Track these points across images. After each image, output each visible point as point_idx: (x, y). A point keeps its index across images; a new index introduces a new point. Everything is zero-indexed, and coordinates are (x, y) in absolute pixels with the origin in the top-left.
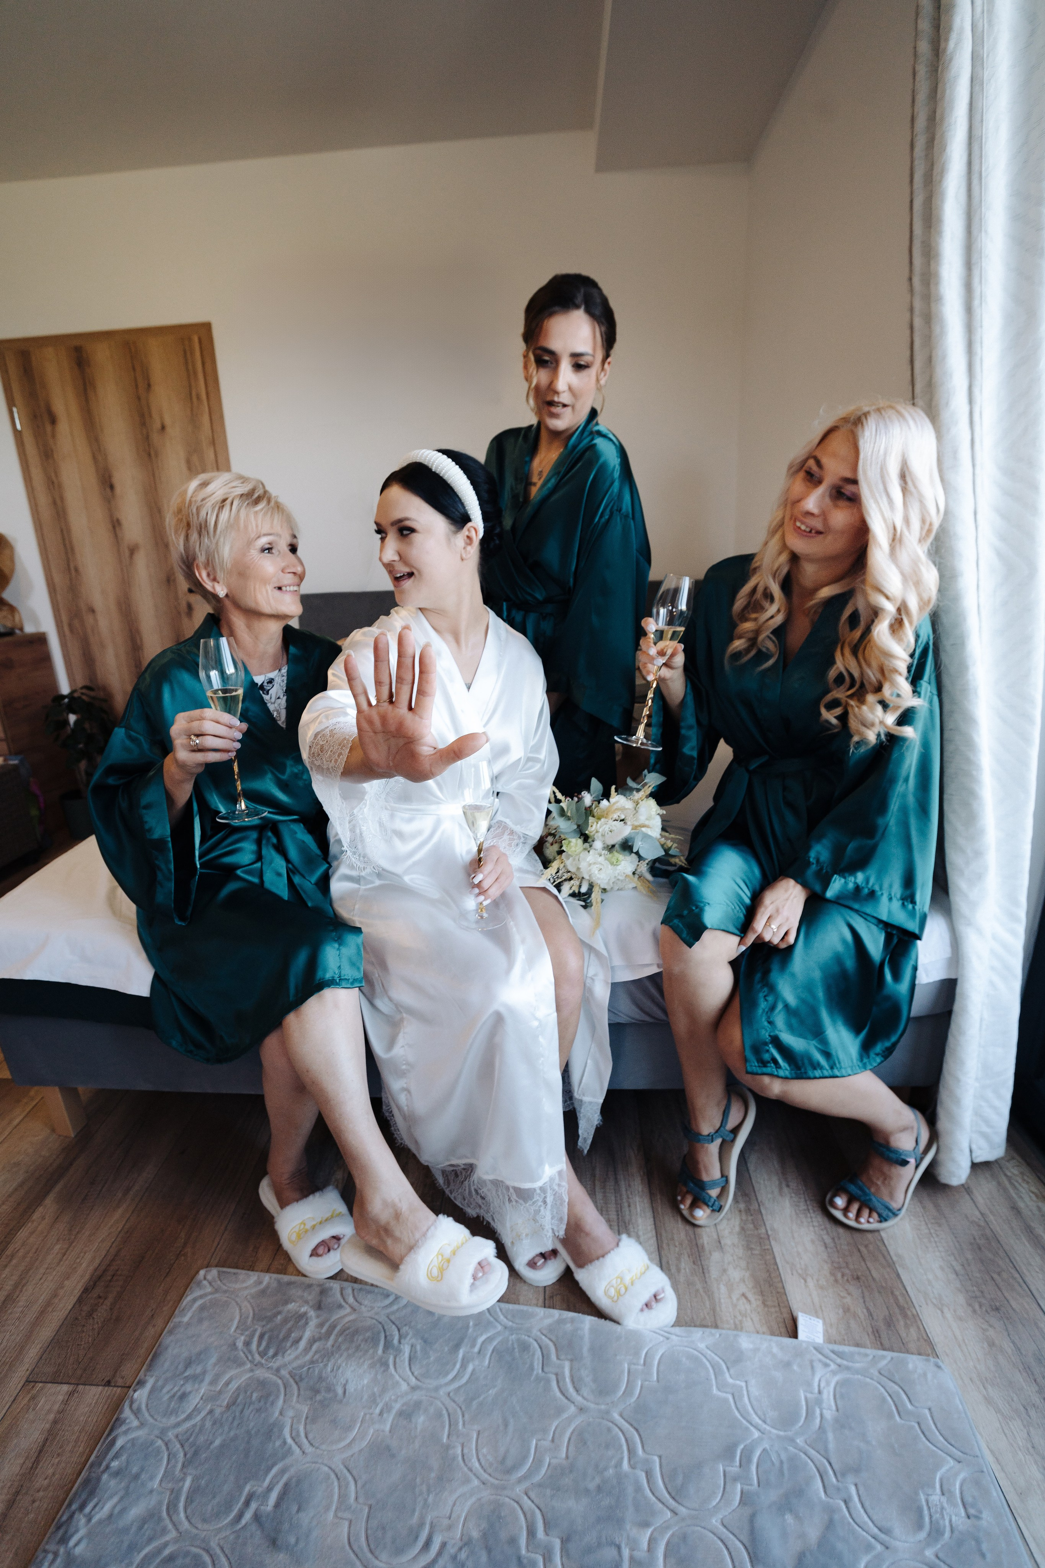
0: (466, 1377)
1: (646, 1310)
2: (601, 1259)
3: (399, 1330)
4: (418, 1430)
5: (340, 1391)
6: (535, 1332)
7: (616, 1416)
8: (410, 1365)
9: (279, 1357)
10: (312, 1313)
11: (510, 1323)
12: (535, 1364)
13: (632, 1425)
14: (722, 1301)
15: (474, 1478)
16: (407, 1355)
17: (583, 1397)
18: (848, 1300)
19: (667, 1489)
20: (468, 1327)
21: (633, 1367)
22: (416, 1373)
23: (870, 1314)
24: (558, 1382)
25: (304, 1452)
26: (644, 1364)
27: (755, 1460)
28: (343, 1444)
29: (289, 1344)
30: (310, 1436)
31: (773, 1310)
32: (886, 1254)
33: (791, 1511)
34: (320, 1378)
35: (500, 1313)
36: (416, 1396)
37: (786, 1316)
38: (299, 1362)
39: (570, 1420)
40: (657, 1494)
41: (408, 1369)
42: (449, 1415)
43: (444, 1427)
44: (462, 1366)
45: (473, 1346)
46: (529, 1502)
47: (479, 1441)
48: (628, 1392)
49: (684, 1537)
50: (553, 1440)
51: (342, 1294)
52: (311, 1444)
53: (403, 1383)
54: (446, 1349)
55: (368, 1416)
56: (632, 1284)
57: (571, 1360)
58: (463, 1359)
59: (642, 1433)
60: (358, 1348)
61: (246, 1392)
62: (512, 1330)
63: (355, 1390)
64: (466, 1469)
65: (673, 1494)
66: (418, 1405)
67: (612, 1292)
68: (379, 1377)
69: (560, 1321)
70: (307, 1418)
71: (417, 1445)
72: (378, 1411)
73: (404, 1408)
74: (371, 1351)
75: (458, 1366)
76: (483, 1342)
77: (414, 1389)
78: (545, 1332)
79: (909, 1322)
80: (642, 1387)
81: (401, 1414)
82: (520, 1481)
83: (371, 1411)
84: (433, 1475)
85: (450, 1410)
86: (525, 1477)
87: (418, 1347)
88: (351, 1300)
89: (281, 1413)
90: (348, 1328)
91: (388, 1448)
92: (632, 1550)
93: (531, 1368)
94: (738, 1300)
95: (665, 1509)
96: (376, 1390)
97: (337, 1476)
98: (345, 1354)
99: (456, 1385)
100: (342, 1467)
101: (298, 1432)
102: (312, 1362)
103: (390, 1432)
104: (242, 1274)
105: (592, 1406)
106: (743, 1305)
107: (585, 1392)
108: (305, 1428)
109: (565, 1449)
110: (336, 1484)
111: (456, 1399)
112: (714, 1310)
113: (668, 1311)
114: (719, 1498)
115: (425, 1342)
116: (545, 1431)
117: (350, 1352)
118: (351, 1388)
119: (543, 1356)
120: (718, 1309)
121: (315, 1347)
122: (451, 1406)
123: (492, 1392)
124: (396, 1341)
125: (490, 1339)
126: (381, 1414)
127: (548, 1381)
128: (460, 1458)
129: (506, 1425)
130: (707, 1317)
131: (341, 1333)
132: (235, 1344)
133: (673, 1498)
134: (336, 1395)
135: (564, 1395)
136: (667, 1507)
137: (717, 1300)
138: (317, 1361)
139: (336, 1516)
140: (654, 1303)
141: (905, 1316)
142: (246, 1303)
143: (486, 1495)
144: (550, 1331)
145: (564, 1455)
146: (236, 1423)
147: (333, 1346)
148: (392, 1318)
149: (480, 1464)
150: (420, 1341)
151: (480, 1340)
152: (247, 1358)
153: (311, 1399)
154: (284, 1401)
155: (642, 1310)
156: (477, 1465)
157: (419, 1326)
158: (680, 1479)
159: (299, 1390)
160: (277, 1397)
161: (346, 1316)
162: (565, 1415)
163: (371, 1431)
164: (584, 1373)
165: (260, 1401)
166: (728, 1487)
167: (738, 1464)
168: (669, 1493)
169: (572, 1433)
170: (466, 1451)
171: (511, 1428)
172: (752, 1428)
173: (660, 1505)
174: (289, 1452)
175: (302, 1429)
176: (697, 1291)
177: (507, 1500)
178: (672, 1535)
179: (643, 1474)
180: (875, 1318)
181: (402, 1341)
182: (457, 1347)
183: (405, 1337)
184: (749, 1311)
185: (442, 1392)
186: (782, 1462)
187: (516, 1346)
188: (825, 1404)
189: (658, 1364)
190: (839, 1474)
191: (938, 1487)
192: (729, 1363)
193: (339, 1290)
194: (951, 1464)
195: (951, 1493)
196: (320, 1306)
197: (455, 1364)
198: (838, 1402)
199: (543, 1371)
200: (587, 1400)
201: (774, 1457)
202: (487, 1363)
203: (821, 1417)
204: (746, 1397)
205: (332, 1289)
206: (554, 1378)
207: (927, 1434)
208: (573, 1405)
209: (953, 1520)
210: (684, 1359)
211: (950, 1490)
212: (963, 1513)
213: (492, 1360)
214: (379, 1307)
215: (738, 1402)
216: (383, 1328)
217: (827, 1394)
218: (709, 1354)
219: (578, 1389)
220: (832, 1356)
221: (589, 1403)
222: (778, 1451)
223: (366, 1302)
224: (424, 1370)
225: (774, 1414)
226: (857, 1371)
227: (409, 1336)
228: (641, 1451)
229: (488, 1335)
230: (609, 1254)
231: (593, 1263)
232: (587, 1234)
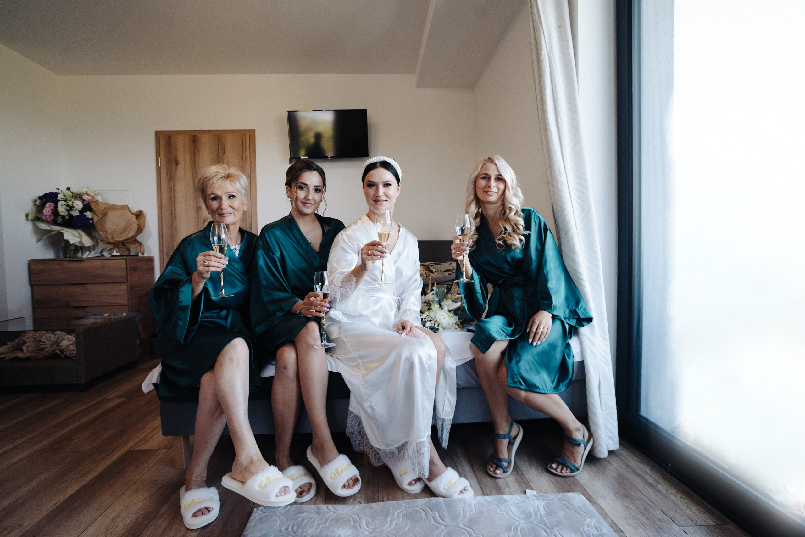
0: (394, 526)
1: (461, 494)
2: (441, 475)
3: (358, 516)
6: (419, 506)
7: (461, 525)
9: (304, 532)
10: (316, 516)
11: (408, 505)
12: (423, 516)
13: (468, 527)
16: (365, 523)
17: (446, 522)
20: (390, 509)
21: (464, 508)
22: (371, 528)
24: (434, 520)
26: (469, 507)
27: (519, 530)
29: (308, 527)
34: (327, 535)
35: (402, 503)
36: (373, 534)
38: (315, 532)
39: (442, 530)
41: (366, 527)
45: (394, 515)
48: (465, 516)
51: (328, 508)
53: (365, 531)
54: (382, 519)
56: (455, 483)
57: (438, 511)
58: (390, 521)
59: (472, 529)
60: (341, 524)
62: (409, 507)
63: (344, 536)
67: (447, 488)
68: (354, 531)
74: (348, 524)
75: (389, 523)
76: (398, 513)
77: (371, 532)
78: (424, 505)
80: (470, 514)
87: (369, 520)
88: (332, 509)
90: (334, 519)
93: (422, 517)
96: (354, 535)
98: (336, 527)
102: (320, 531)
105: (451, 524)
107: (446, 520)
111: (391, 533)
113: (471, 492)
115: (372, 517)
117: (338, 526)
118: (342, 536)
119: (425, 513)
122: (389, 535)
124: (358, 519)
125: (401, 512)
127: (430, 520)
131: (332, 520)
132: (281, 530)
135: (438, 523)
138: (323, 530)
140: (464, 491)
142: (281, 515)
144: (426, 504)
147: (329, 525)
148: (355, 512)
150: (369, 518)
151: (396, 513)
152: (288, 534)
155: (459, 494)
157: (368, 514)
161: (332, 515)
162: (439, 529)
164: (445, 514)
167: (513, 532)
172: (516, 521)
181: (362, 519)
182: (387, 517)
185: (383, 531)
186: (529, 529)
187: (412, 512)
188: (541, 511)
189: (475, 506)
190: (551, 529)
191: (586, 526)
192: (502, 503)
193: (326, 507)
194: (589, 519)
195: (591, 526)
196: (318, 513)
197: (387, 522)
198: (546, 509)
199: (426, 517)
200: (448, 523)
201: (526, 528)
202: (401, 520)
203: (541, 514)
204: (511, 513)
205: (322, 507)
206: (432, 518)
207: (579, 513)
208: (442, 526)
209: (593, 533)
210: (484, 503)
211: (590, 526)
212: (596, 531)
213: (404, 518)
214: (346, 510)
215: (508, 514)
216: (351, 516)
217: (541, 508)
218: (493, 501)
219: (443, 520)
220: (540, 497)
221: (449, 524)
222: (527, 527)
223: (340, 509)
224: (374, 527)
225: (523, 516)
226: (550, 500)
227: (364, 517)
228: (474, 534)
229: (399, 511)
230: (444, 473)
231: (438, 477)
232: (436, 465)
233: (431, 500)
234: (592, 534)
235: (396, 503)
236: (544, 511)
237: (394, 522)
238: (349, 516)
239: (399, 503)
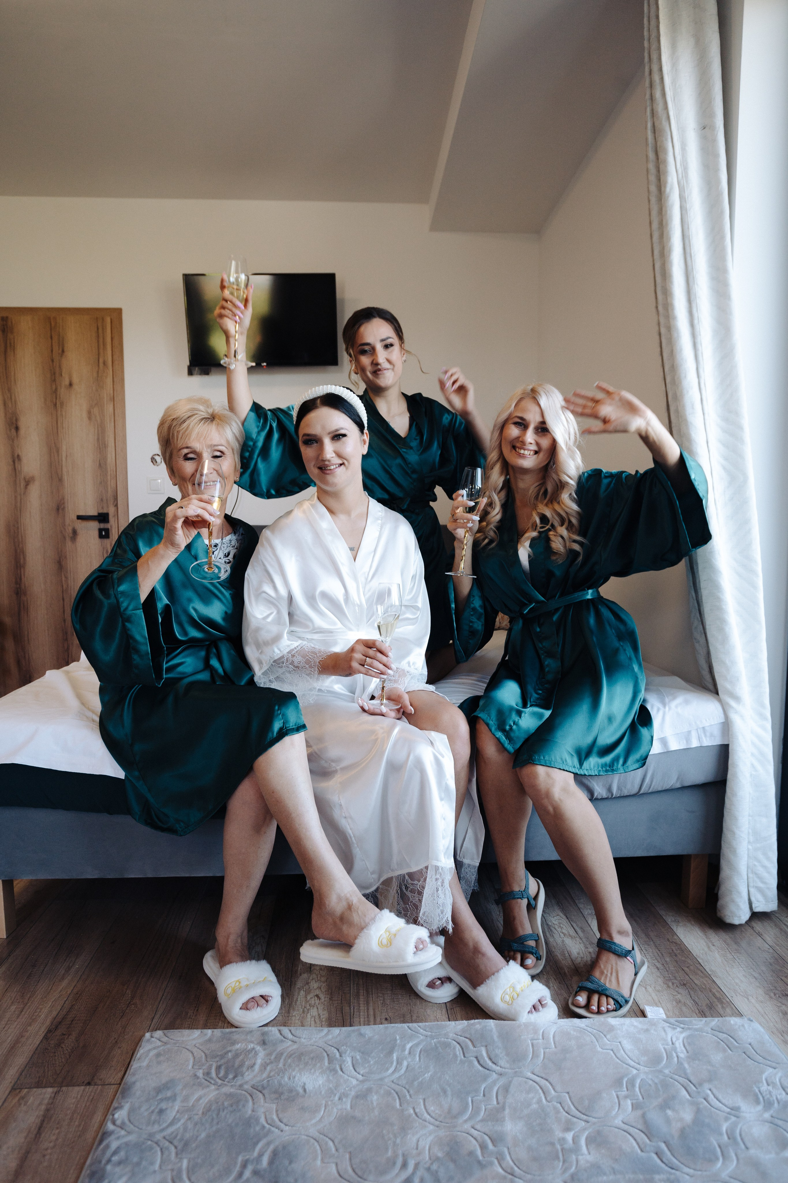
0: (404, 1069)
1: (534, 1012)
2: (496, 974)
3: (338, 1050)
4: (375, 1104)
5: (301, 1091)
6: (451, 1035)
7: (529, 1075)
8: (354, 1069)
9: (239, 1078)
10: (258, 1048)
11: (430, 1034)
12: (458, 1053)
13: (542, 1078)
15: (428, 1124)
16: (350, 1063)
17: (502, 1067)
18: (679, 997)
19: (577, 1110)
20: (396, 1040)
21: (534, 1041)
22: (361, 1072)
23: (696, 1002)
24: (479, 1062)
25: (282, 1131)
26: (543, 1039)
27: (637, 1085)
28: (314, 1121)
29: (244, 1069)
30: (285, 1120)
32: (703, 970)
33: (669, 1108)
34: (280, 1084)
36: (366, 1085)
37: (637, 1010)
38: (258, 1079)
39: (494, 1083)
40: (571, 1114)
41: (353, 1071)
42: (397, 1093)
43: (395, 1100)
44: (398, 1063)
45: (404, 1050)
46: (476, 1132)
47: (426, 1104)
48: (535, 1055)
49: (599, 1133)
50: (484, 1095)
51: (281, 1034)
52: (286, 1125)
53: (352, 1079)
54: (382, 1056)
55: (330, 1103)
56: (522, 991)
57: (486, 1046)
58: (398, 1058)
59: (551, 1081)
60: (306, 1064)
61: (217, 1103)
63: (314, 1088)
64: (421, 1121)
65: (583, 1112)
66: (369, 1090)
67: (507, 998)
68: (331, 1078)
69: (470, 1026)
70: (277, 1111)
71: (376, 1112)
72: (337, 1098)
73: (359, 1093)
74: (319, 1065)
75: (395, 1063)
76: (411, 1048)
77: (362, 1082)
78: (459, 1034)
79: (724, 1006)
80: (544, 1053)
81: (357, 1097)
82: (466, 1121)
83: (331, 1099)
84: (396, 1128)
85: (397, 1090)
86: (470, 1118)
87: (358, 1057)
88: (290, 1036)
89: (253, 1111)
90: (294, 1053)
91: (354, 1118)
92: (561, 1145)
93: (455, 1056)
95: (579, 1121)
96: (331, 1086)
97: (315, 1140)
98: (297, 1069)
99: (397, 1075)
100: (318, 1134)
101: (273, 1120)
102: (269, 1076)
103: (351, 1108)
104: (186, 1032)
105: (510, 1071)
107: (502, 1063)
108: (278, 1117)
109: (495, 1099)
110: (316, 1144)
111: (400, 1083)
113: (552, 1010)
114: (617, 1110)
115: (363, 1053)
116: (477, 1091)
117: (301, 1066)
118: (309, 1087)
119: (462, 1049)
121: (268, 1068)
122: (397, 1088)
123: (427, 1076)
124: (338, 1054)
125: (417, 1045)
126: (339, 1099)
127: (471, 1062)
128: (414, 1115)
129: (445, 1092)
131: (289, 1056)
132: (196, 1075)
133: (583, 1114)
134: (298, 1094)
135: (485, 1068)
136: (581, 1120)
138: (274, 1076)
139: (322, 1160)
142: (196, 1049)
143: (442, 1133)
144: (464, 1033)
145: (495, 1103)
146: (215, 1122)
147: (284, 1065)
148: (330, 1043)
149: (432, 1117)
150: (358, 1053)
151: (408, 1046)
152: (211, 1083)
153: (277, 1099)
154: (254, 1104)
155: (531, 1012)
156: (428, 1117)
157: (355, 1045)
158: (586, 1102)
159: (264, 1095)
160: (247, 1101)
161: (288, 1047)
162: (490, 1080)
163: (335, 1110)
164: (498, 1051)
165: (232, 1106)
166: (622, 1102)
167: (625, 1089)
168: (580, 1112)
169: (498, 1090)
170: (417, 1110)
171: (449, 1093)
172: (631, 1068)
173: (575, 1120)
174: (269, 1131)
175: (275, 1117)
177: (459, 1133)
178: (589, 1133)
179: (559, 1105)
180: (700, 1005)
181: (343, 1055)
182: (391, 1052)
183: (345, 1053)
185: (386, 1080)
186: (656, 1084)
187: (438, 1045)
188: (678, 1050)
189: (554, 1037)
190: (697, 1086)
191: (764, 1082)
192: (605, 1033)
193: (277, 1032)
194: (771, 1070)
195: (774, 1085)
196: (264, 1043)
197: (392, 1063)
198: (687, 1048)
199: (464, 1057)
200: (505, 1068)
201: (650, 1082)
202: (418, 1059)
203: (678, 1057)
204: (622, 1051)
205: (271, 1031)
206: (475, 1059)
207: (751, 1056)
208: (494, 1073)
209: (779, 1097)
210: (572, 1032)
211: (773, 1083)
212: (784, 1093)
213: (422, 1057)
214: (316, 1038)
215: (617, 1055)
216: (324, 1050)
217: (679, 1045)
218: (589, 1029)
219: (495, 1062)
220: (677, 1024)
221: (507, 1070)
222: (652, 1079)
223: (304, 1036)
224: (367, 1070)
225: (644, 1058)
226: (696, 1030)
227: (348, 1052)
228: (553, 1092)
229: (414, 1043)
230: (502, 970)
231: (490, 978)
232: (483, 955)
233: (472, 1024)
234: (775, 1098)
235: (408, 1027)
236: (685, 1051)
237: (405, 1063)
238: (321, 1049)
239: (413, 1029)
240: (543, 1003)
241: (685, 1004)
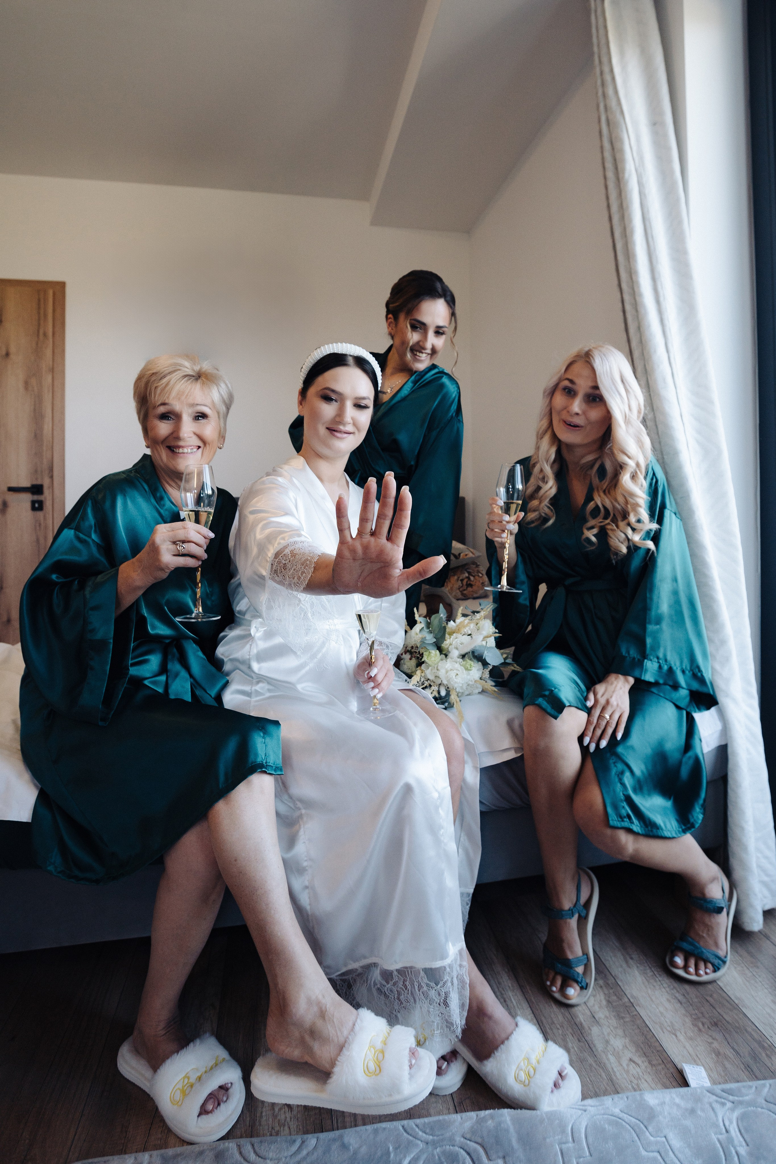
1: (555, 1090)
2: (506, 1042)
6: (459, 1139)
11: (431, 1137)
14: (615, 1069)
18: (716, 1045)
20: (388, 1153)
23: (737, 1053)
26: (574, 1140)
31: (660, 1068)
35: (417, 1130)
37: (672, 1070)
56: (538, 1062)
62: (435, 1144)
67: (523, 1076)
69: (481, 1121)
78: (468, 1136)
79: (768, 1053)
94: (628, 1065)
106: (634, 1070)
112: (611, 1080)
113: (575, 1085)
120: (614, 1078)
125: (416, 1159)
130: (608, 1088)
137: (610, 1070)
140: (560, 1081)
141: (764, 1048)
144: (473, 1135)
151: (405, 1162)
155: (552, 1091)
176: (591, 1065)
180: (742, 1055)
184: (641, 1074)
187: (443, 1159)
188: (736, 1140)
189: (586, 1137)
215: (666, 1159)
217: (735, 1132)
223: (270, 1155)
229: (412, 1156)
230: (512, 1035)
231: (499, 1049)
232: (490, 1017)
235: (403, 1126)
239: (409, 1130)
240: (563, 1074)
241: (726, 1057)
